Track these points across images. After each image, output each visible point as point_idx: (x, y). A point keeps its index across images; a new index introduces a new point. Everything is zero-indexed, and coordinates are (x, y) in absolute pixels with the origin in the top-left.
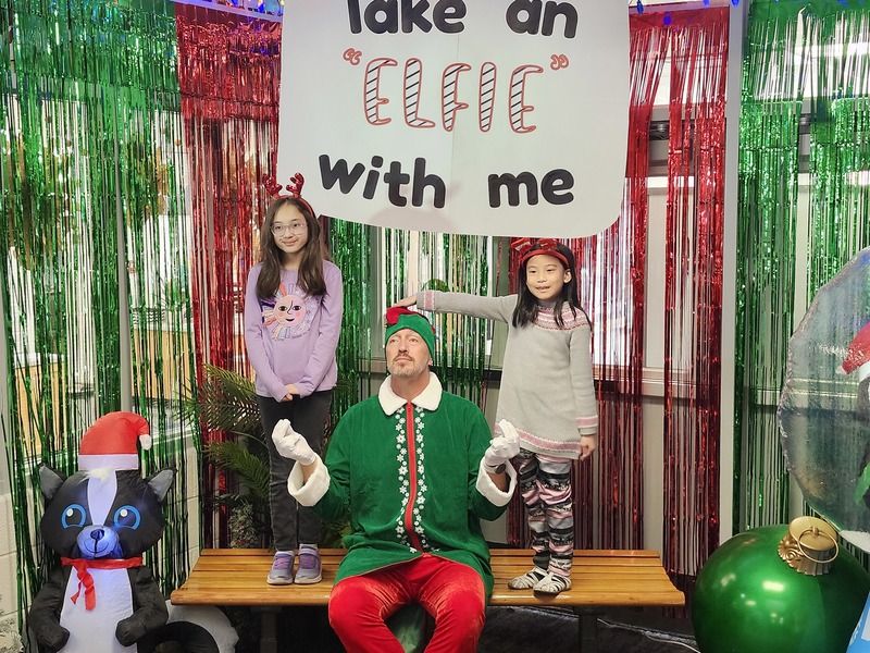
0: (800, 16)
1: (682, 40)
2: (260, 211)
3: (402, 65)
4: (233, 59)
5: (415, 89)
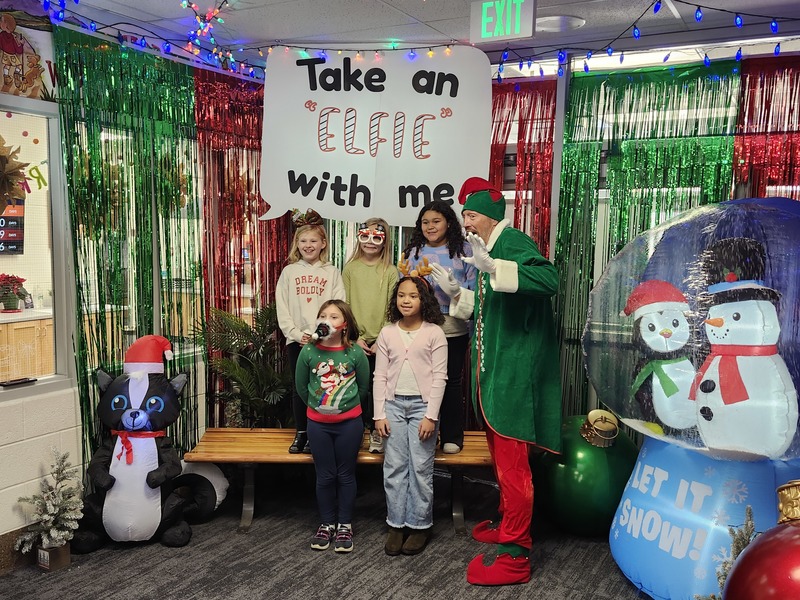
0: (602, 87)
1: (526, 101)
2: (249, 208)
3: (343, 112)
4: (232, 107)
5: (352, 128)
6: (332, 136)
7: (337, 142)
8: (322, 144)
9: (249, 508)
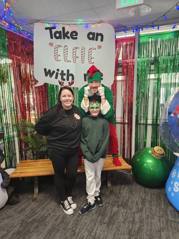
0: (150, 39)
2: (31, 84)
3: (63, 47)
5: (66, 53)
6: (59, 56)
7: (61, 58)
8: (56, 58)
9: (36, 190)
